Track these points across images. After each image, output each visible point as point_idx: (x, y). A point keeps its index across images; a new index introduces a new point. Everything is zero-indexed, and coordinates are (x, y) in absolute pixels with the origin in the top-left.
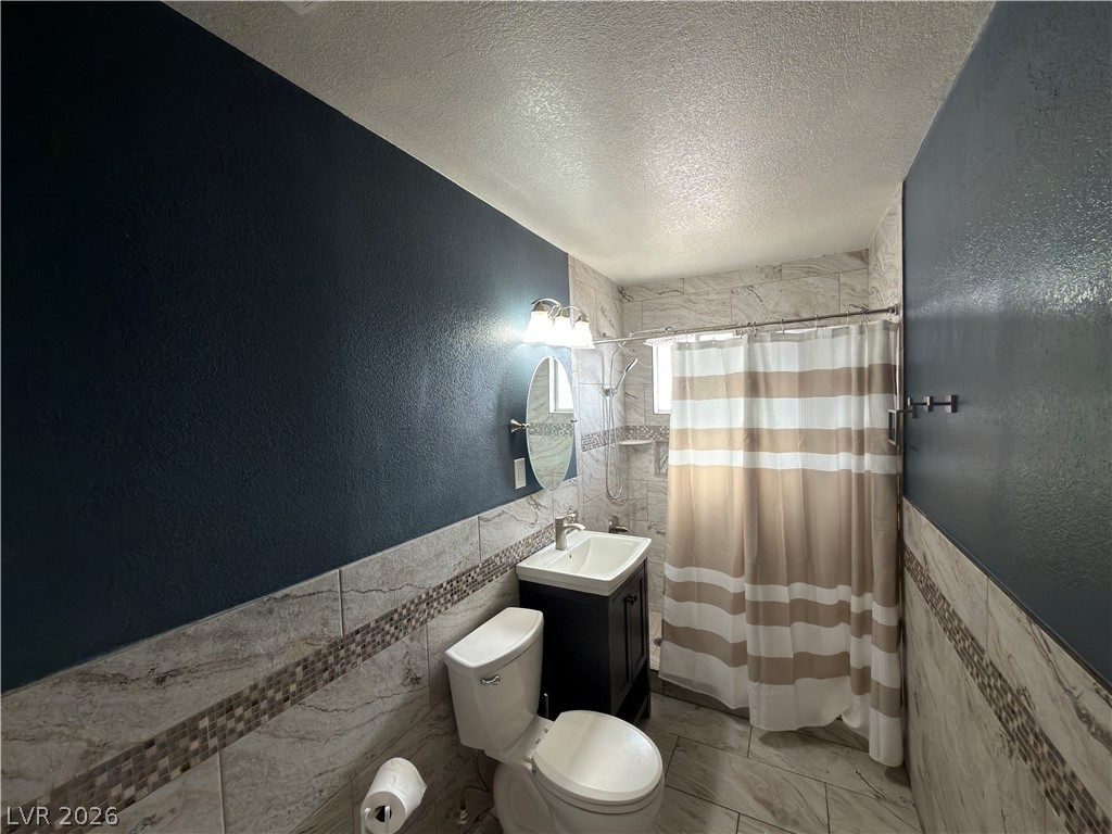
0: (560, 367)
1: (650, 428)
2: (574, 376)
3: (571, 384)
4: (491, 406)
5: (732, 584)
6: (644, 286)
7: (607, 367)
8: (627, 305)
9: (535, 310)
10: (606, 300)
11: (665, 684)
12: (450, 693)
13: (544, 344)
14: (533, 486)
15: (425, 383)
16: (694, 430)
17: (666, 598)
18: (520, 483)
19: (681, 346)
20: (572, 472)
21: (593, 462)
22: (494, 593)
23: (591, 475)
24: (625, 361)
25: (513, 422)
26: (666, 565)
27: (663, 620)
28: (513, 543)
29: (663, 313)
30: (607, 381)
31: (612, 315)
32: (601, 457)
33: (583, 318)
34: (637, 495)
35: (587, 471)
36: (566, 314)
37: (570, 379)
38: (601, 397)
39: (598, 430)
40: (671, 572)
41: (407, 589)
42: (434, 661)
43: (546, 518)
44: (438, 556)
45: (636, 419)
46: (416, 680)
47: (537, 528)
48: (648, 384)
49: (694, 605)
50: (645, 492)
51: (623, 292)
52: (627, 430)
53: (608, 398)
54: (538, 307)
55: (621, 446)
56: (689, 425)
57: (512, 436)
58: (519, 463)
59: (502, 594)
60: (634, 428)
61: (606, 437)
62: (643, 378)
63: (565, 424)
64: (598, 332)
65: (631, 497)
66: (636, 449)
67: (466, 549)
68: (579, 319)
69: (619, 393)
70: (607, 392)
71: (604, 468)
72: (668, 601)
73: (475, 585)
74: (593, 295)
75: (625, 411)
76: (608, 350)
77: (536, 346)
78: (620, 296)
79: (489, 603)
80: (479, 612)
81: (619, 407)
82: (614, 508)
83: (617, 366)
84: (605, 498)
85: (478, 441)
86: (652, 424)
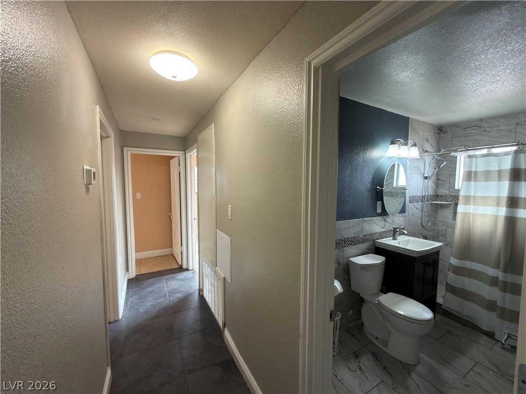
0: (401, 168)
1: (451, 196)
2: (408, 170)
3: (406, 173)
4: (370, 181)
5: (491, 272)
6: (455, 126)
7: (427, 166)
8: (442, 135)
9: (391, 144)
10: (429, 134)
11: (445, 311)
12: (349, 273)
13: (394, 157)
14: (384, 213)
15: (348, 172)
16: (474, 197)
17: (450, 273)
18: (379, 211)
19: (470, 157)
20: (403, 211)
21: (415, 209)
22: (366, 247)
23: (413, 214)
24: (438, 163)
25: (378, 187)
26: (451, 258)
27: (447, 283)
28: (374, 232)
29: (466, 138)
30: (426, 172)
31: (432, 141)
32: (420, 207)
33: (415, 145)
34: (440, 228)
35: (410, 211)
36: (406, 144)
37: (406, 171)
38: (422, 180)
39: (419, 194)
40: (454, 261)
41: (339, 235)
42: (345, 261)
43: (389, 227)
44: (349, 228)
45: (443, 191)
46: (339, 264)
47: (384, 230)
48: (452, 174)
49: (467, 279)
50: (445, 227)
51: (441, 130)
52: (436, 196)
53: (426, 180)
54: (393, 143)
55: (432, 203)
56: (472, 194)
57: (377, 193)
58: (379, 203)
59: (368, 249)
60: (442, 196)
61: (423, 199)
62: (450, 171)
63: (402, 192)
64: (423, 150)
65: (436, 229)
66: (442, 206)
67: (358, 229)
68: (413, 146)
69: (433, 178)
70: (426, 178)
71: (421, 213)
72: (451, 275)
73: (360, 242)
74: (422, 133)
75: (437, 187)
76: (428, 158)
77: (390, 158)
78: (439, 131)
79: (363, 250)
80: (360, 252)
81: (433, 185)
82: (425, 232)
83: (433, 165)
84: (420, 226)
85: (364, 193)
86: (453, 194)
